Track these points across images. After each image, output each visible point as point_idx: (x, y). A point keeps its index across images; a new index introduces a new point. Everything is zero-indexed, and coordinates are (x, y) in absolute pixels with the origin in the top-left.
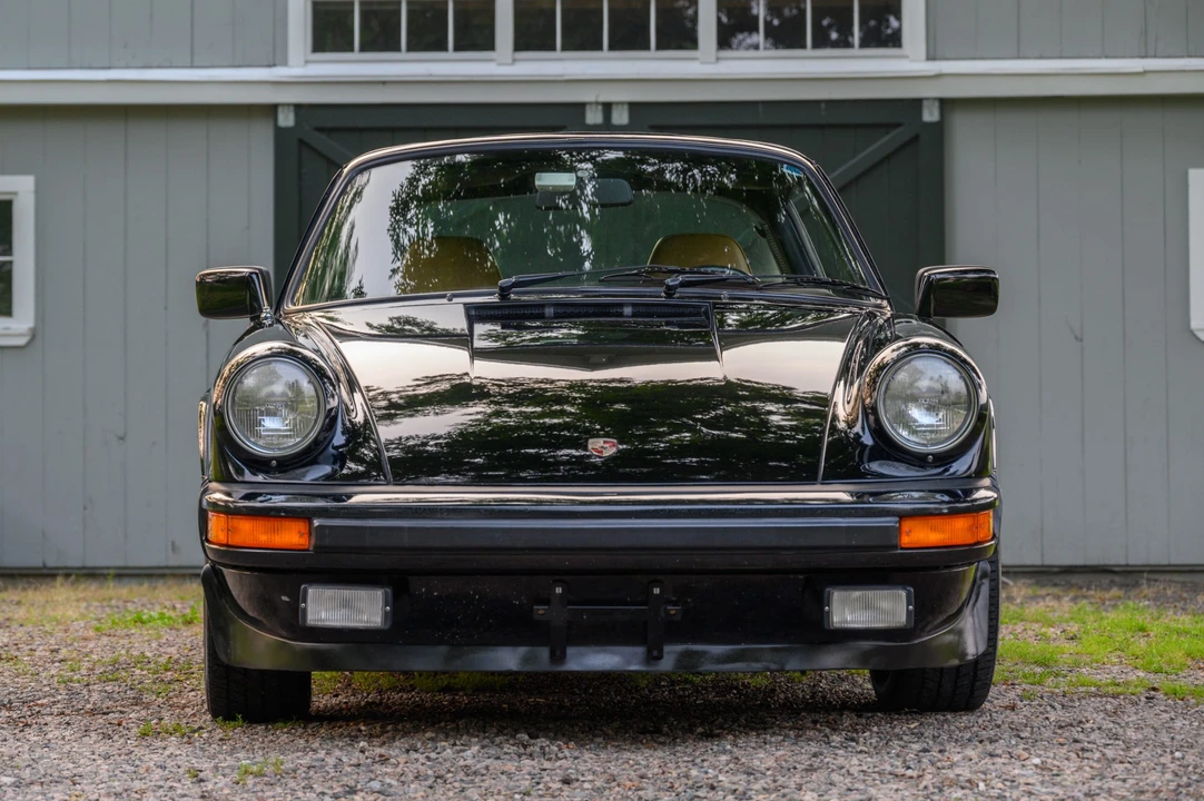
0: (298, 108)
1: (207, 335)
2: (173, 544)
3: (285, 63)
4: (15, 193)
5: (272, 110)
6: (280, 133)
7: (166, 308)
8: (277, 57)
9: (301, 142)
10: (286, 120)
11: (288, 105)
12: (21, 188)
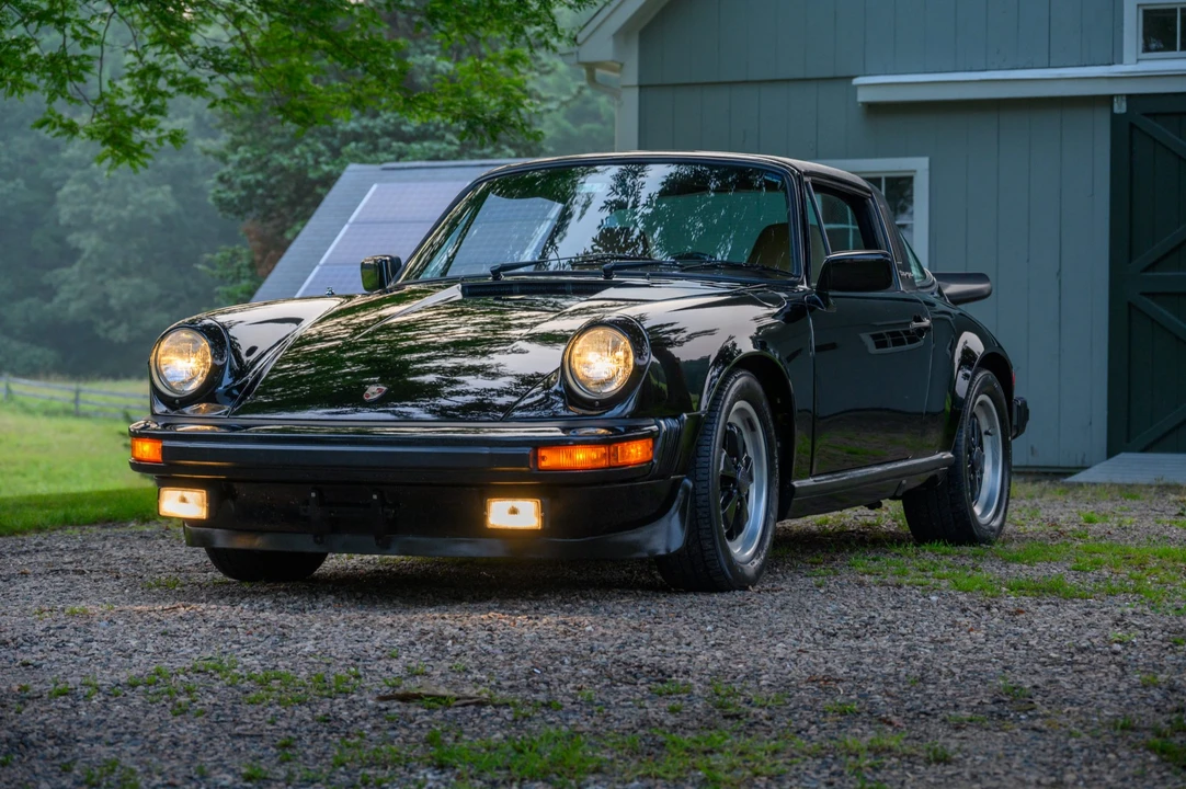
0: (1130, 97)
1: (1060, 281)
2: (1032, 448)
3: (1121, 62)
4: (915, 171)
5: (1108, 100)
6: (1115, 118)
7: (1028, 261)
8: (1115, 57)
9: (1132, 126)
10: (1120, 107)
11: (1122, 95)
12: (917, 166)
